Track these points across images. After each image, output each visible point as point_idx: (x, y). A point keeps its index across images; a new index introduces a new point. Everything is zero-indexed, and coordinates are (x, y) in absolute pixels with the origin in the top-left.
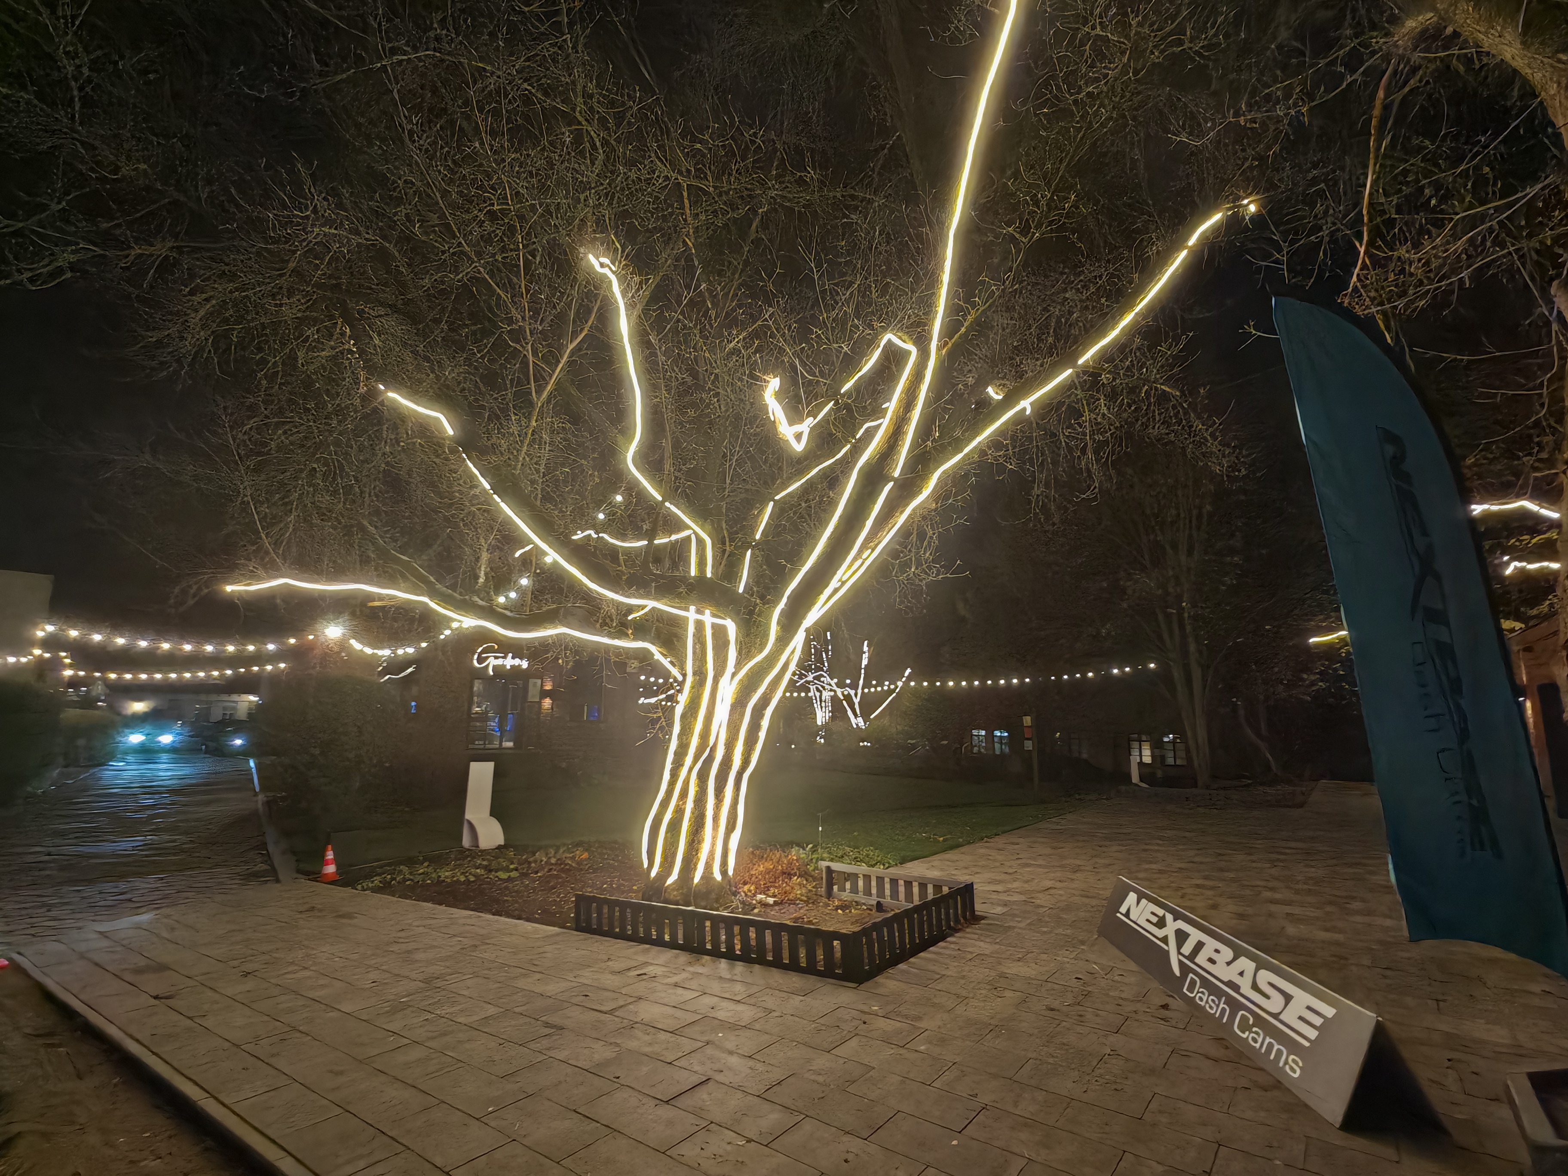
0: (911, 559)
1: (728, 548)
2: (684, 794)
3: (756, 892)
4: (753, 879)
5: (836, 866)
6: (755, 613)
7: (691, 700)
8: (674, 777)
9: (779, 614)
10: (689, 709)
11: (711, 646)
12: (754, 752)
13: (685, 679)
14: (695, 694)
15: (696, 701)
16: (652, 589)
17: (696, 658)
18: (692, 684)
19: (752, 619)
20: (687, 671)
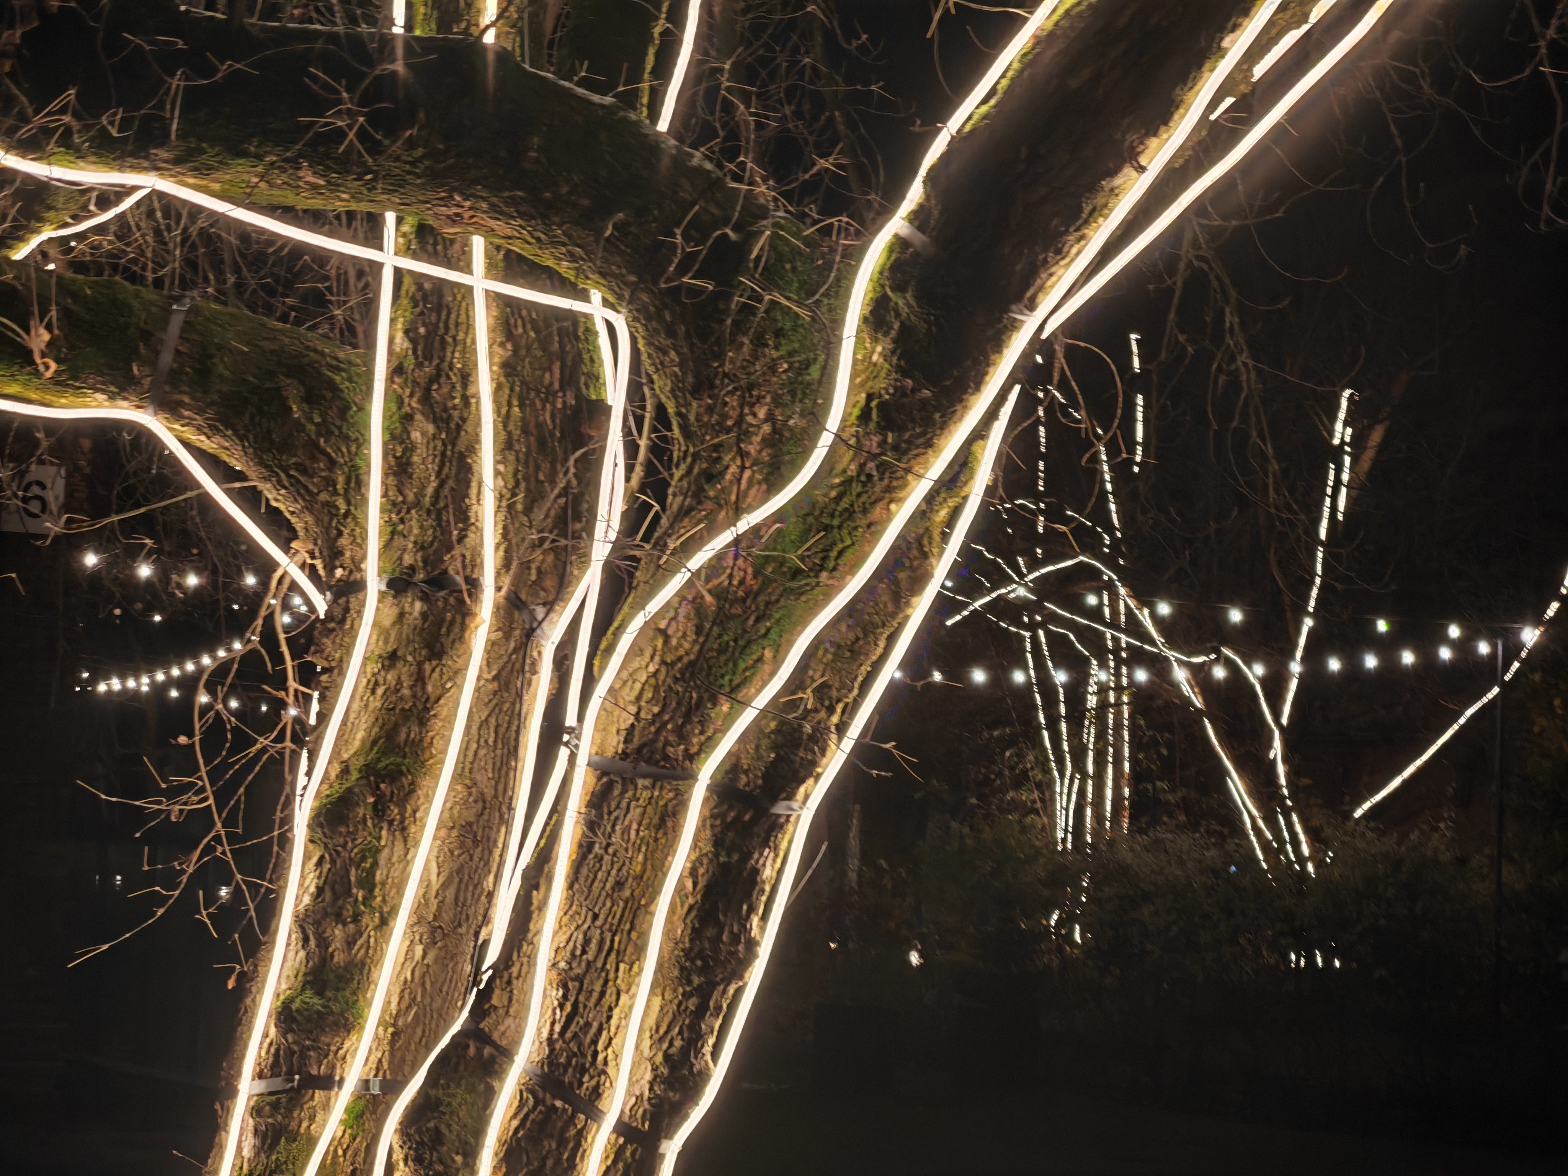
6: (748, 260)
7: (376, 729)
8: (275, 1142)
9: (881, 273)
10: (367, 778)
11: (496, 435)
12: (719, 1021)
13: (347, 610)
14: (401, 698)
15: (403, 736)
16: (168, 107)
17: (411, 497)
18: (386, 642)
19: (729, 297)
20: (360, 570)
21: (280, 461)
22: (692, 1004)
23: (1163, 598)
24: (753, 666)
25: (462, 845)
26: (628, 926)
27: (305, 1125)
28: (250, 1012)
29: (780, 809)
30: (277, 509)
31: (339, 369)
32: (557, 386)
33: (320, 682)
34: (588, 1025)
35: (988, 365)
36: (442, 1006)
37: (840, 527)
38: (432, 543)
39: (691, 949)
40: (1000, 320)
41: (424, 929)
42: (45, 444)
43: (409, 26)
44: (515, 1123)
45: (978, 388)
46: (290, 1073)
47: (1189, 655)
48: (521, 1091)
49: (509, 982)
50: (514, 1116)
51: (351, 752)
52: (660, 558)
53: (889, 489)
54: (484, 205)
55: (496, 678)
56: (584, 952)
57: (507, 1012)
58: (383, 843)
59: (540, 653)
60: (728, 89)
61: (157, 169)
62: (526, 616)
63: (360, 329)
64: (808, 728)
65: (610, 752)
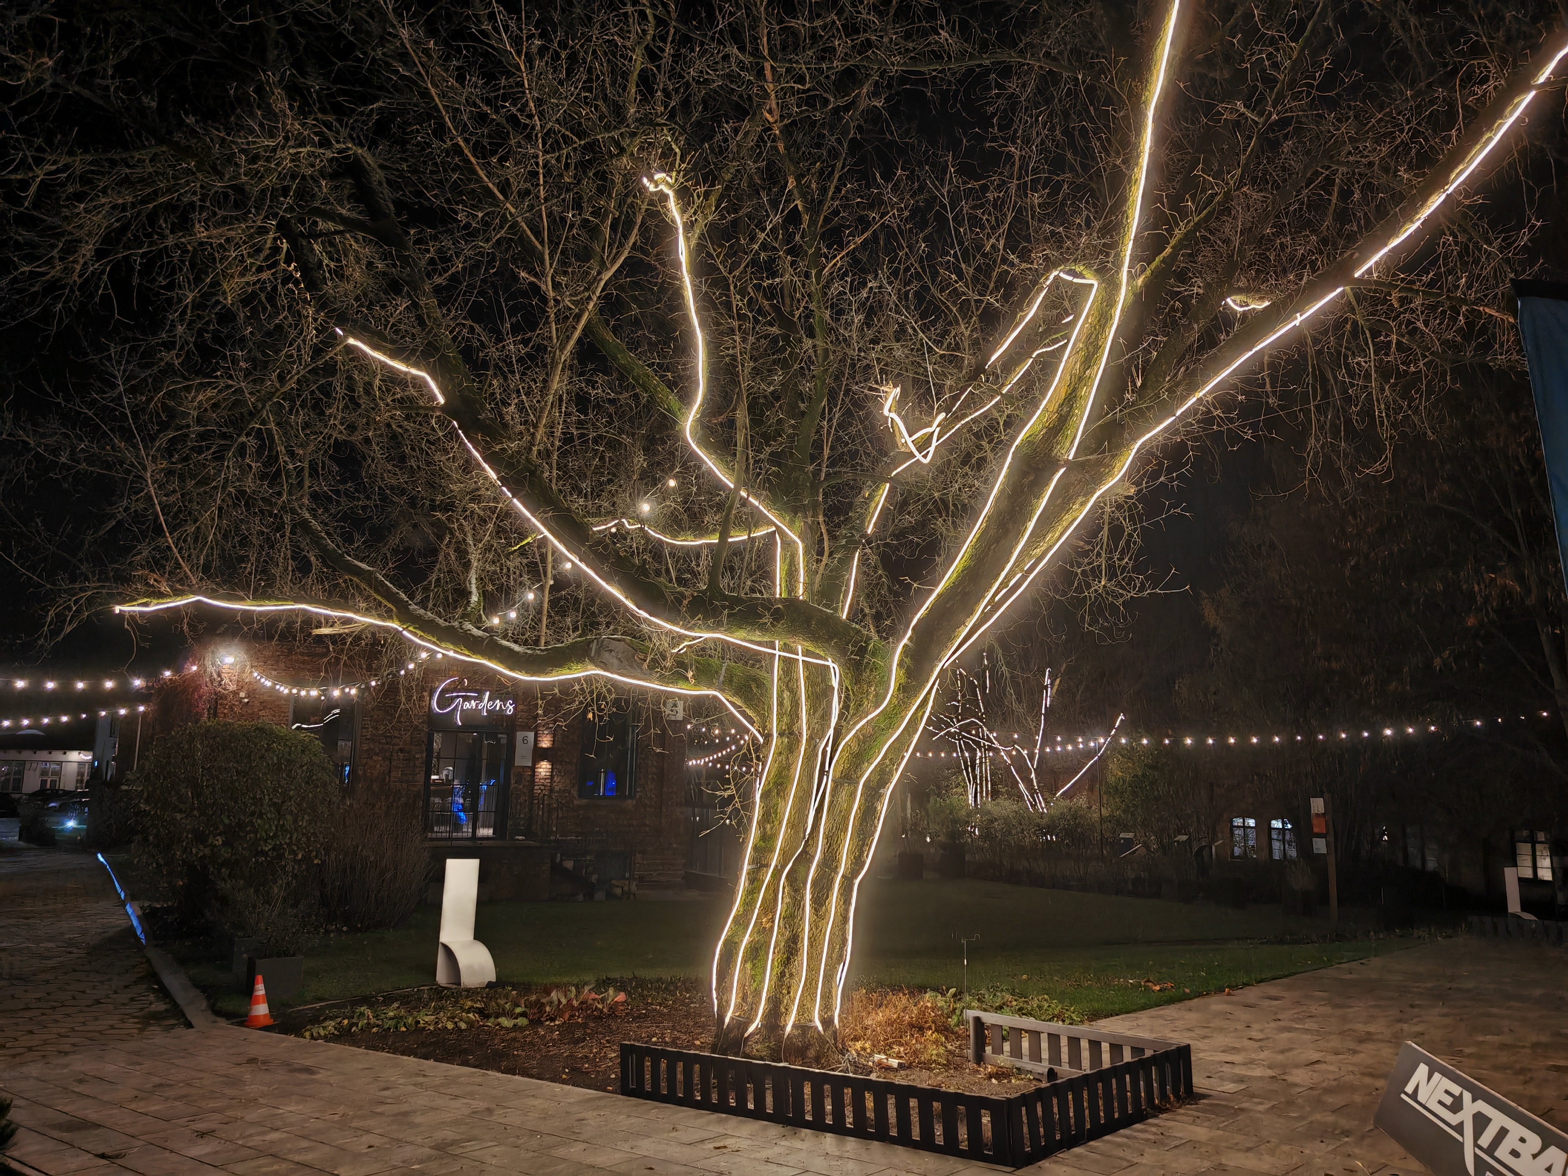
0: (1099, 566)
2: (769, 907)
3: (872, 1051)
4: (869, 1032)
5: (989, 1018)
6: (868, 651)
7: (777, 773)
8: (754, 882)
9: (901, 653)
10: (775, 785)
11: (805, 695)
12: (868, 848)
13: (768, 741)
14: (783, 764)
15: (784, 774)
16: (724, 618)
17: (784, 711)
18: (779, 750)
19: (863, 660)
20: (772, 731)
21: (750, 702)
22: (861, 842)
24: (873, 754)
25: (799, 802)
26: (843, 822)
27: (761, 877)
28: (746, 847)
30: (750, 715)
31: (765, 679)
32: (820, 683)
33: (762, 760)
34: (834, 849)
35: (929, 676)
36: (796, 845)
37: (894, 717)
38: (790, 723)
39: (860, 828)
40: (933, 663)
41: (791, 825)
43: (781, 595)
45: (928, 680)
46: (757, 863)
47: (1006, 747)
48: (817, 867)
49: (813, 839)
50: (816, 873)
51: (770, 778)
52: (848, 726)
53: (906, 708)
54: (801, 638)
55: (807, 758)
56: (832, 830)
57: (813, 847)
58: (779, 802)
59: (818, 751)
62: (814, 741)
63: (771, 671)
64: (888, 770)
65: (837, 777)
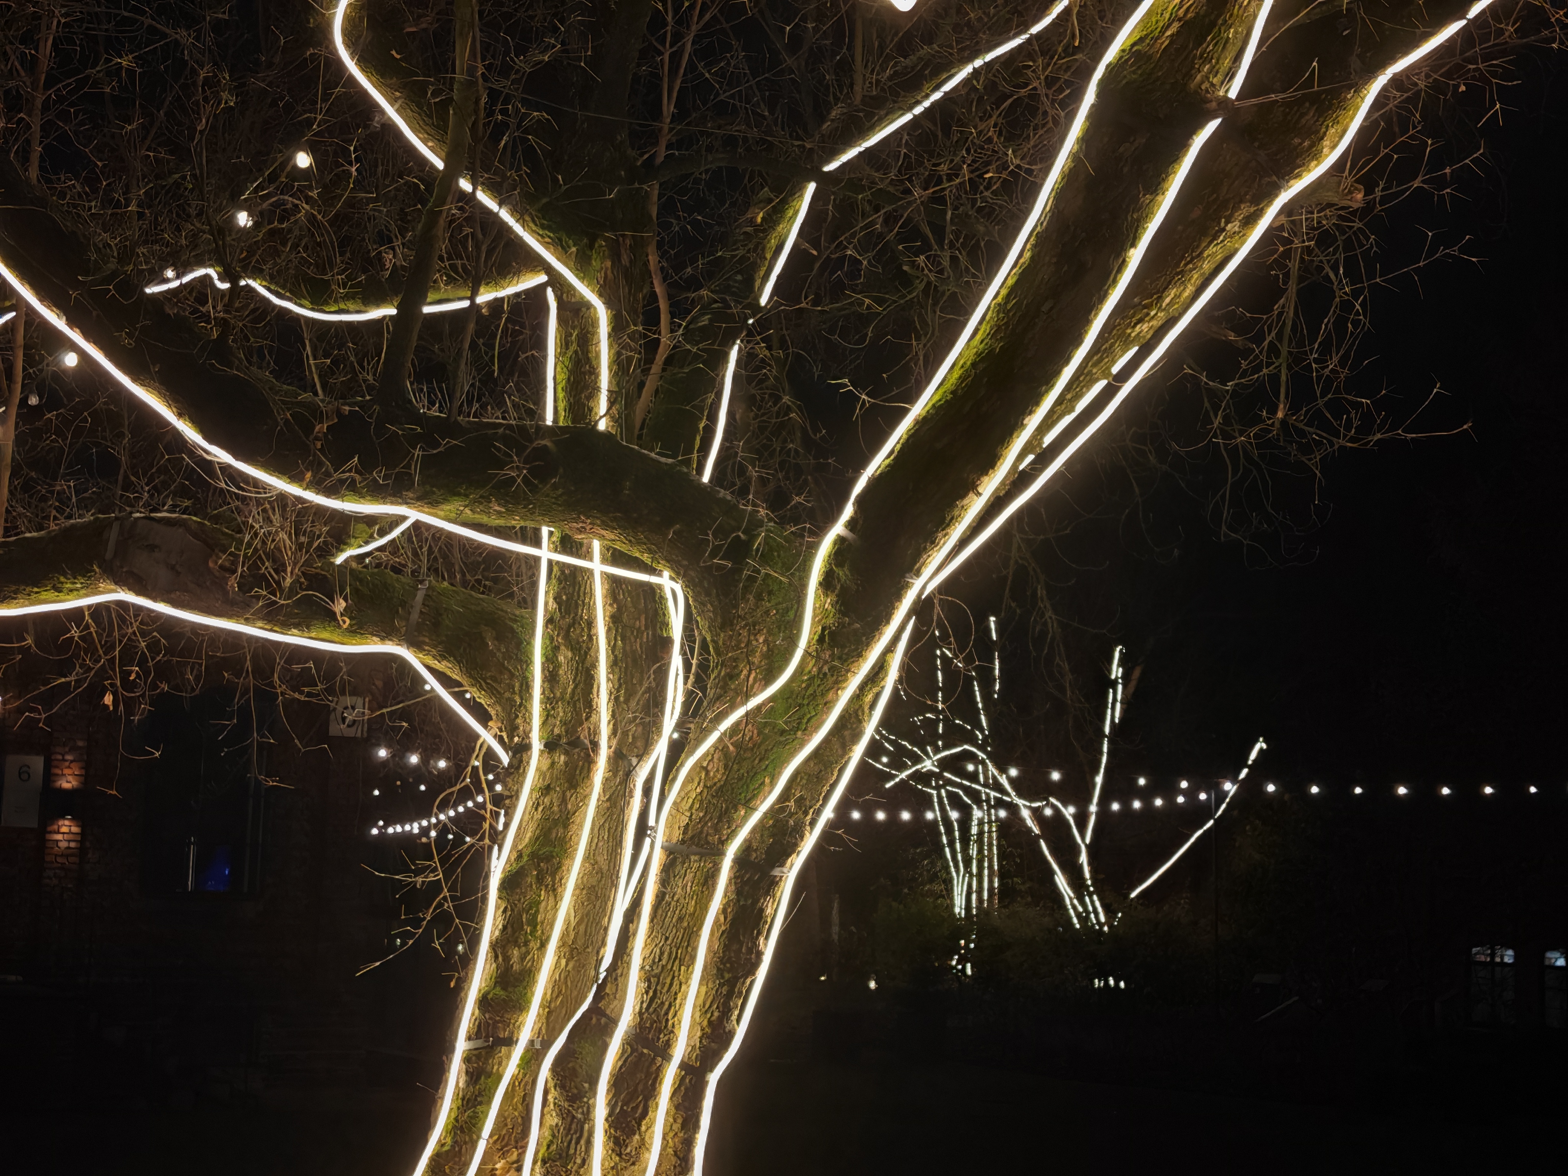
1: (665, 339)
6: (752, 550)
7: (538, 831)
8: (478, 1078)
9: (829, 556)
10: (533, 860)
11: (608, 657)
12: (741, 1001)
13: (521, 761)
14: (553, 812)
15: (554, 835)
16: (413, 467)
17: (558, 694)
18: (544, 780)
19: (741, 571)
20: (529, 738)
21: (481, 675)
22: (724, 990)
23: (1012, 766)
24: (758, 788)
25: (589, 899)
26: (686, 944)
27: (496, 1067)
28: (464, 1001)
29: (776, 872)
30: (480, 703)
31: (516, 621)
32: (643, 628)
33: (505, 804)
34: (663, 1003)
35: (894, 609)
36: (578, 995)
37: (808, 704)
38: (571, 721)
39: (723, 957)
40: (899, 583)
41: (567, 949)
42: (344, 670)
43: (555, 420)
44: (620, 1063)
45: (888, 622)
46: (487, 1037)
47: (1031, 801)
48: (623, 1044)
49: (616, 979)
50: (620, 1059)
51: (523, 845)
52: (703, 724)
53: (837, 682)
54: (598, 522)
55: (607, 800)
56: (660, 960)
57: (615, 997)
58: (542, 898)
59: (634, 785)
60: (743, 458)
61: (407, 503)
62: (626, 763)
63: (529, 600)
64: (791, 822)
65: (675, 840)
